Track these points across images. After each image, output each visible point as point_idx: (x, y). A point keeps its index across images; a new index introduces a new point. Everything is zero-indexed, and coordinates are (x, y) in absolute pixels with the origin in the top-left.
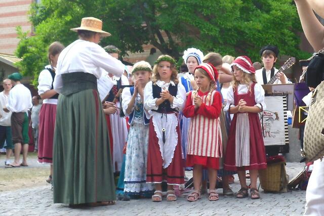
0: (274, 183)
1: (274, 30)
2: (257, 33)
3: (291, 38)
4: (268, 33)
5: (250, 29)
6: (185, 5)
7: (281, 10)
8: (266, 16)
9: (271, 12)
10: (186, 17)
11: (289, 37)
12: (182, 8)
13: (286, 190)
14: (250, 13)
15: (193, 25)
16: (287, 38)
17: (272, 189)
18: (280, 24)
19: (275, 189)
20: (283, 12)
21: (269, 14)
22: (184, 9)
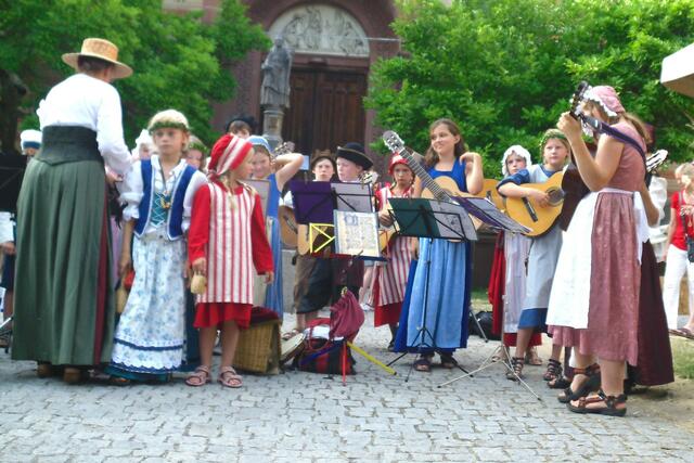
0: (259, 357)
1: (182, 90)
2: (155, 93)
3: (204, 108)
4: (172, 94)
5: (144, 85)
6: (47, 33)
7: (197, 62)
8: (172, 67)
9: (181, 64)
10: (47, 52)
11: (201, 106)
12: (40, 37)
13: (277, 370)
14: (144, 60)
15: (56, 68)
16: (197, 107)
17: (254, 368)
18: (192, 84)
19: (258, 369)
20: (201, 65)
21: (176, 65)
22: (44, 39)
